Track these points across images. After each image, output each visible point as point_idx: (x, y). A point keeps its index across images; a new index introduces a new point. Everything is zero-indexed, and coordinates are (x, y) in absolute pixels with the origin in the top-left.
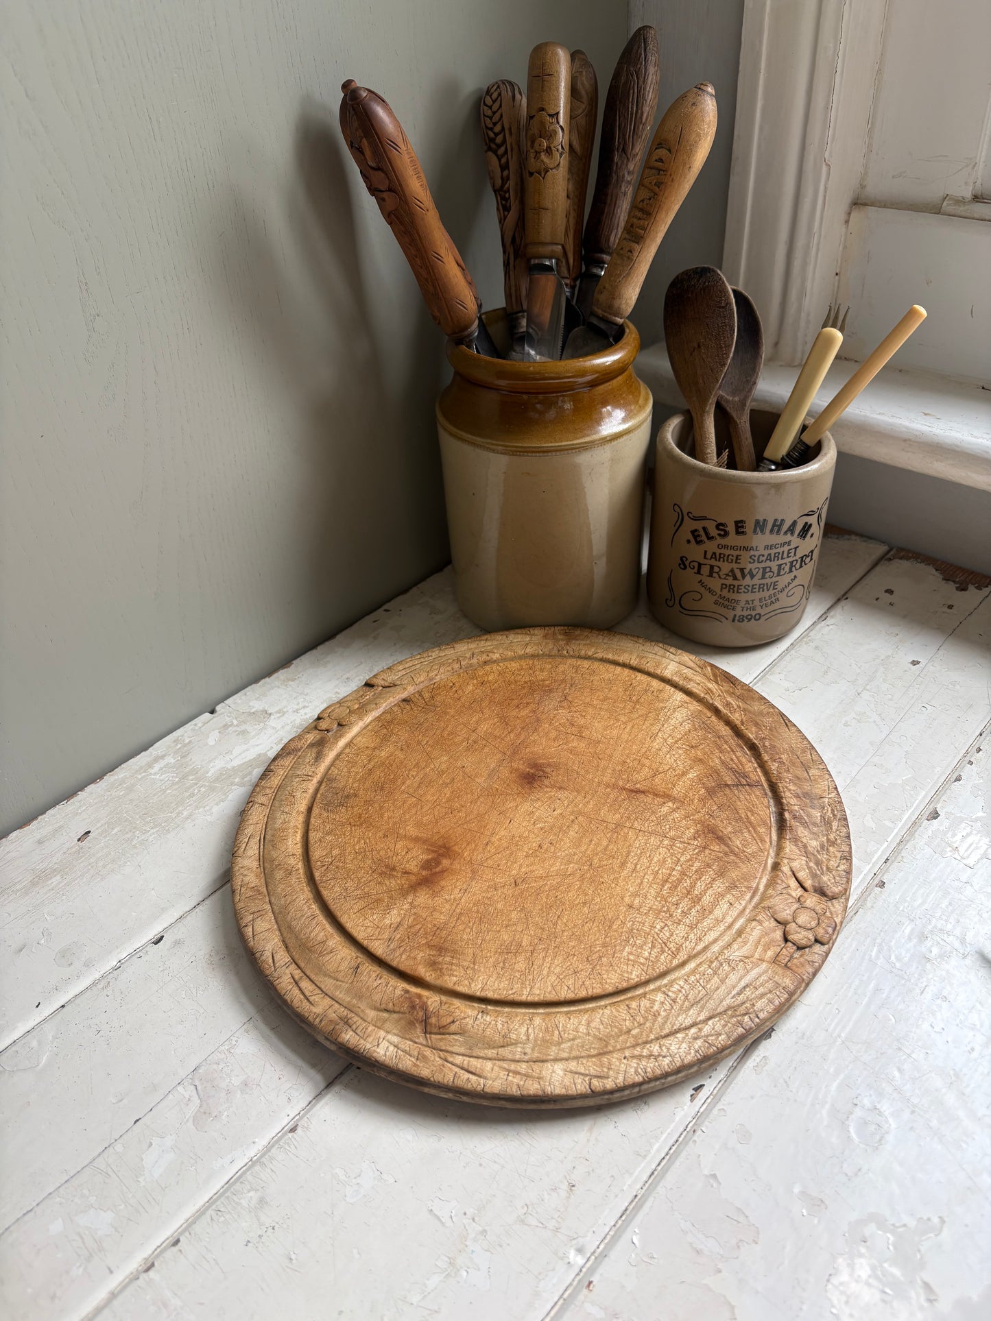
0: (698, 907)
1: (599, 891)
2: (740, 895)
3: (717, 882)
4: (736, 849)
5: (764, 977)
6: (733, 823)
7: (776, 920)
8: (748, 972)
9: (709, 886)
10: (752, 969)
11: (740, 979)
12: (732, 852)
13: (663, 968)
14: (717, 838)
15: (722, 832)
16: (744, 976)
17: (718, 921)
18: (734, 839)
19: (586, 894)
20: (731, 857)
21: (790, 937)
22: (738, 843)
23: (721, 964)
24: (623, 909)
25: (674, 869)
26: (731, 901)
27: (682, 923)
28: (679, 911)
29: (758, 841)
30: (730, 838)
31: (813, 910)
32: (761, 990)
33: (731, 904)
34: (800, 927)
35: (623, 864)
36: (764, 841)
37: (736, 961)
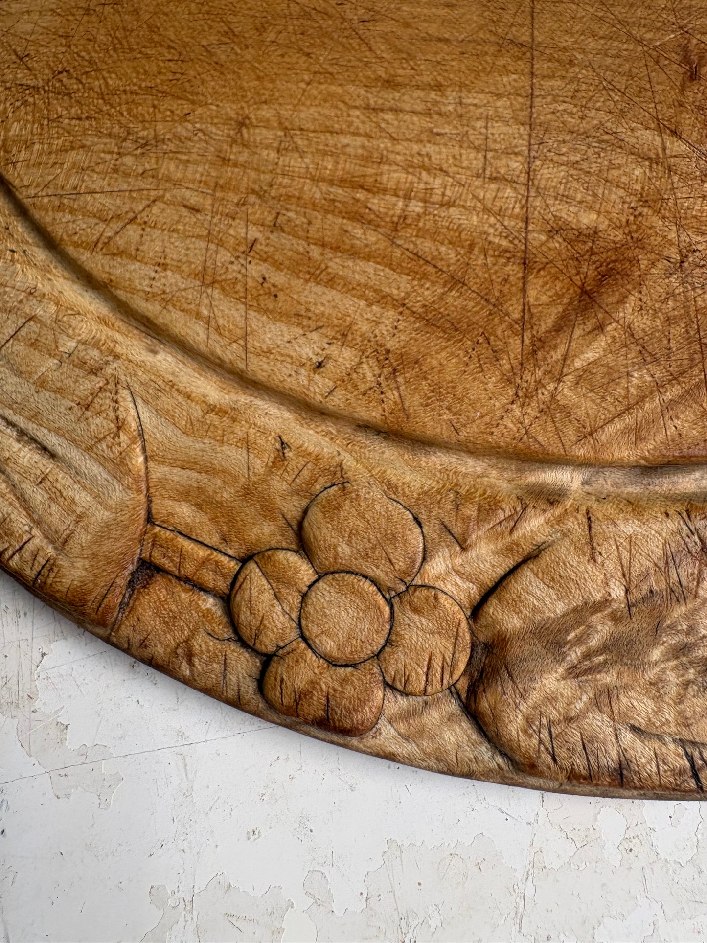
0: (278, 278)
1: (279, 52)
2: (362, 387)
3: (391, 313)
4: (557, 355)
5: (83, 498)
6: (677, 331)
7: (305, 512)
8: (89, 449)
9: (370, 294)
10: (102, 461)
11: (57, 431)
12: (539, 345)
13: (58, 231)
14: (584, 292)
15: (622, 301)
16: (74, 441)
17: (245, 337)
18: (602, 342)
19: (261, 29)
20: (515, 344)
21: (252, 565)
22: (590, 355)
23: (94, 371)
24: (230, 109)
25: (407, 197)
26: (330, 365)
27: (213, 246)
28: (254, 233)
29: (628, 420)
30: (600, 328)
31: (388, 641)
32: (38, 496)
33: (320, 365)
34: (304, 596)
35: (390, 83)
36: (639, 439)
37: (115, 410)
